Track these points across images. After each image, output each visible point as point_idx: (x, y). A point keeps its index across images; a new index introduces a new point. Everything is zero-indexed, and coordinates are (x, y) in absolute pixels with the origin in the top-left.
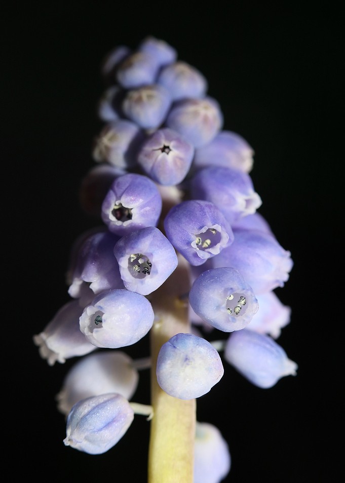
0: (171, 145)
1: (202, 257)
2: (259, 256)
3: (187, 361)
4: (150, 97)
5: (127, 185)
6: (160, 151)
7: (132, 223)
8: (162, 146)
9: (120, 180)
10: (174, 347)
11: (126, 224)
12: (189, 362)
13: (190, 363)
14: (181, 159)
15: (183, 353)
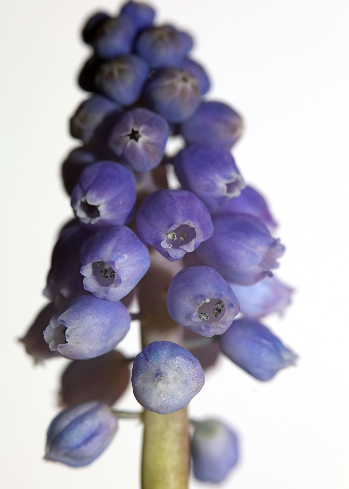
0: (141, 129)
1: (175, 257)
2: (242, 248)
3: (159, 376)
4: (121, 71)
5: (95, 177)
6: (128, 137)
7: (101, 221)
8: (130, 132)
9: (87, 171)
10: (147, 359)
11: (95, 221)
12: (161, 377)
13: (163, 378)
14: (152, 144)
15: (155, 366)
